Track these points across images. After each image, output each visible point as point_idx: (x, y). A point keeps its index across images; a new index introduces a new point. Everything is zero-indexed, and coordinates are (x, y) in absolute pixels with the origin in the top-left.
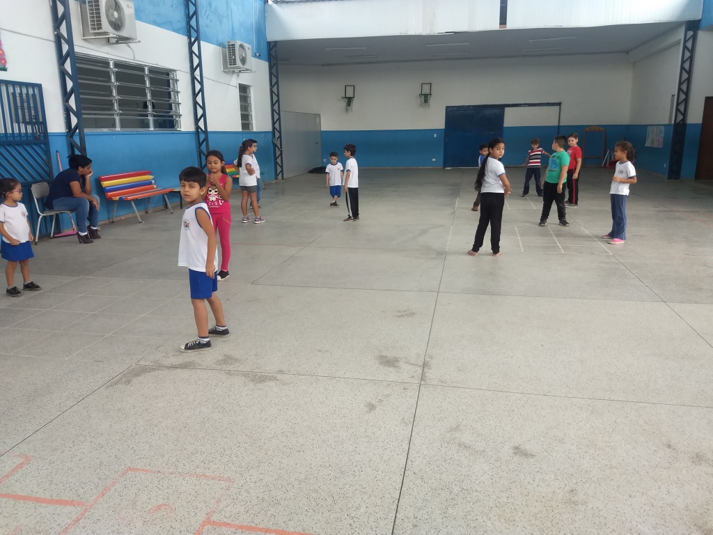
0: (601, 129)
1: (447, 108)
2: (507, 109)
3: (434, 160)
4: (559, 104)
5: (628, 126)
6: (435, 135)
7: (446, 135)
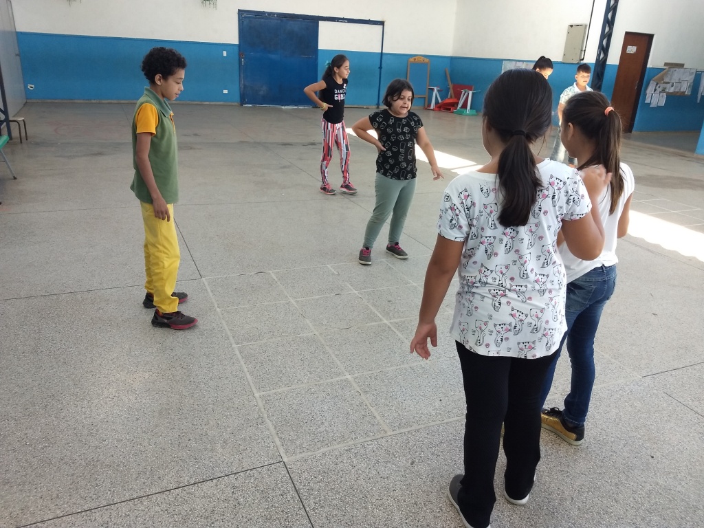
0: (427, 60)
1: (241, 12)
2: (321, 23)
3: (225, 91)
4: (382, 23)
5: (452, 58)
6: (225, 54)
7: (240, 55)
